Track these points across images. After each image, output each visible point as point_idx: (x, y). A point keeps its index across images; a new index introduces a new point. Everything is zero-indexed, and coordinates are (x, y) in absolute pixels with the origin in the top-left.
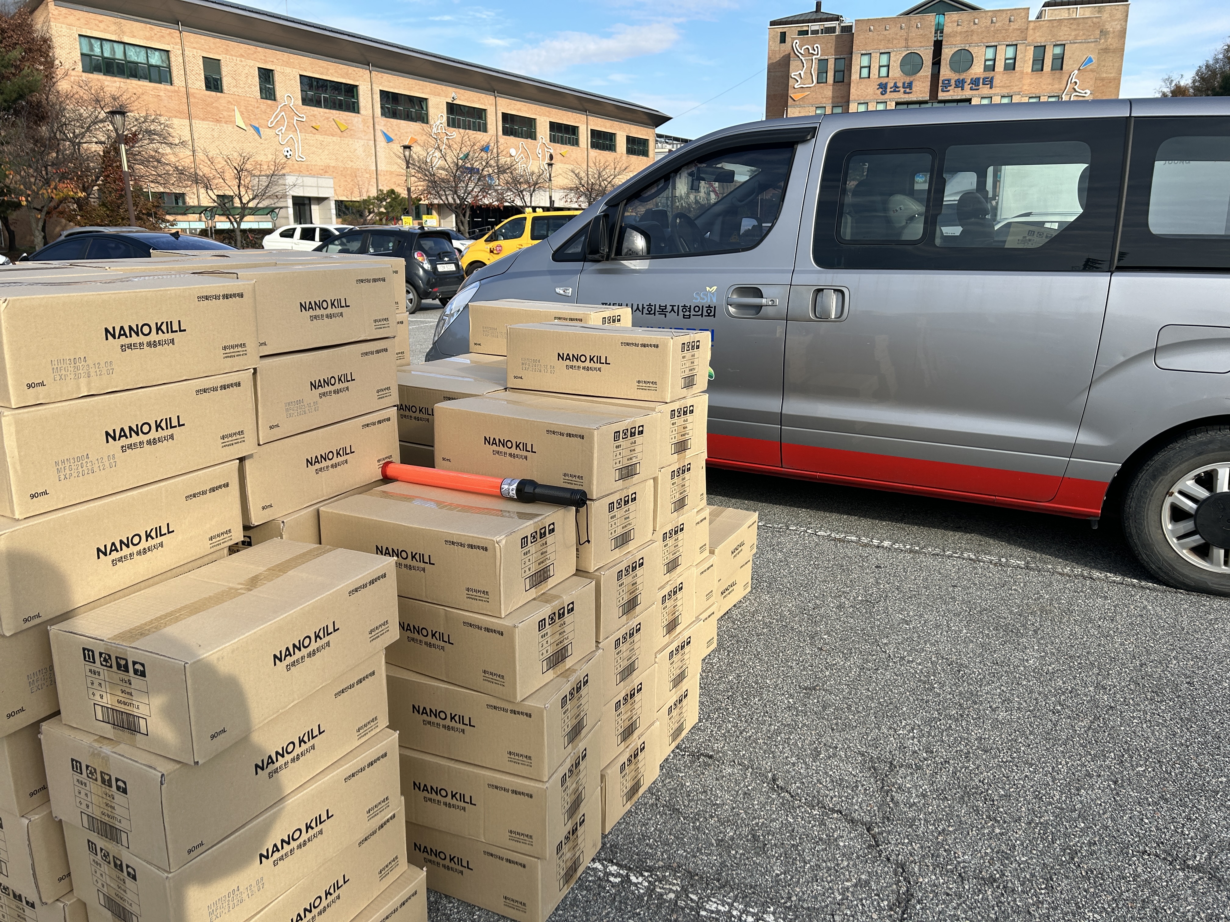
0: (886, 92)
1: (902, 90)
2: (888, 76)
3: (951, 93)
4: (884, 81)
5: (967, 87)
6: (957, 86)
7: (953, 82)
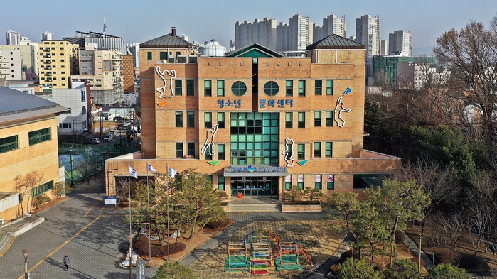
0: (223, 106)
1: (234, 105)
2: (224, 95)
3: (266, 108)
4: (222, 98)
5: (276, 105)
6: (269, 104)
7: (267, 102)
